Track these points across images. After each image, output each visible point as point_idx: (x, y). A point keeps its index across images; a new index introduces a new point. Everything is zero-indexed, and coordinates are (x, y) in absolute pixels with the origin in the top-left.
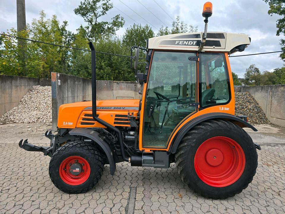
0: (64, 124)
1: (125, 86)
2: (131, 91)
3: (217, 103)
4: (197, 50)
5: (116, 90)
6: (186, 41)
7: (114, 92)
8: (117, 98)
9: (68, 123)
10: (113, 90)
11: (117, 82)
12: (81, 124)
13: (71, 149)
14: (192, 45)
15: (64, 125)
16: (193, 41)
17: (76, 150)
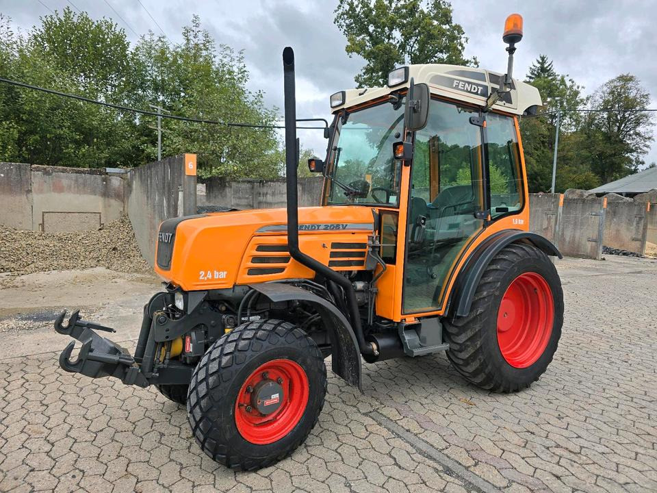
0: (201, 278)
1: (73, 183)
2: (93, 197)
3: (509, 211)
4: (483, 104)
5: (41, 191)
6: (469, 83)
7: (36, 197)
8: (46, 215)
9: (213, 275)
10: (29, 191)
11: (45, 169)
12: (248, 274)
13: (266, 344)
14: (476, 93)
15: (203, 280)
16: (478, 85)
17: (280, 343)
